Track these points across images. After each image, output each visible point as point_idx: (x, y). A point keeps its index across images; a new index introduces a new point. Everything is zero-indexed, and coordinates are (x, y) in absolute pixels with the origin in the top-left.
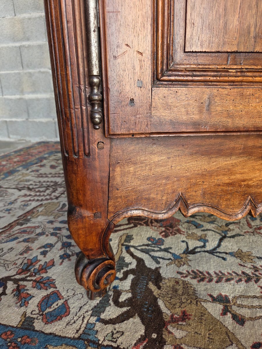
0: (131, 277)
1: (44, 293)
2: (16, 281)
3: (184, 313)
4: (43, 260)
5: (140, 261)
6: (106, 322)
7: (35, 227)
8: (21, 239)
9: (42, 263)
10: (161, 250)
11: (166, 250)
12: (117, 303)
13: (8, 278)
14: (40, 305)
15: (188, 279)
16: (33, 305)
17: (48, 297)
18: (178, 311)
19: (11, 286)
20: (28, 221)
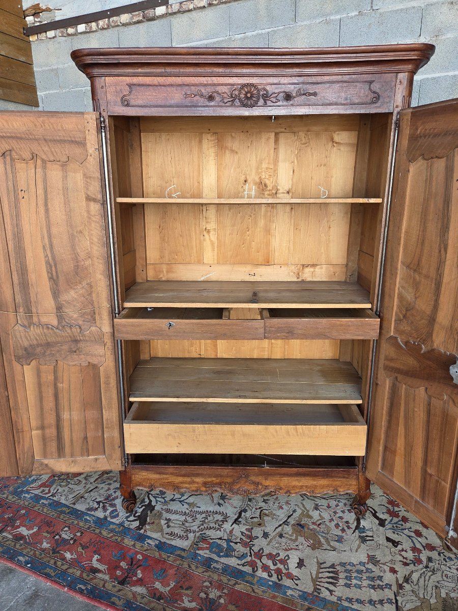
0: (144, 507)
1: (112, 509)
2: (103, 503)
3: (153, 522)
4: (114, 495)
5: (151, 501)
6: (128, 521)
7: (114, 477)
8: (107, 483)
9: (113, 497)
10: (162, 498)
11: (164, 498)
12: (134, 516)
13: (100, 502)
14: (110, 513)
15: (163, 512)
16: (108, 513)
17: (113, 510)
18: (152, 521)
19: (101, 504)
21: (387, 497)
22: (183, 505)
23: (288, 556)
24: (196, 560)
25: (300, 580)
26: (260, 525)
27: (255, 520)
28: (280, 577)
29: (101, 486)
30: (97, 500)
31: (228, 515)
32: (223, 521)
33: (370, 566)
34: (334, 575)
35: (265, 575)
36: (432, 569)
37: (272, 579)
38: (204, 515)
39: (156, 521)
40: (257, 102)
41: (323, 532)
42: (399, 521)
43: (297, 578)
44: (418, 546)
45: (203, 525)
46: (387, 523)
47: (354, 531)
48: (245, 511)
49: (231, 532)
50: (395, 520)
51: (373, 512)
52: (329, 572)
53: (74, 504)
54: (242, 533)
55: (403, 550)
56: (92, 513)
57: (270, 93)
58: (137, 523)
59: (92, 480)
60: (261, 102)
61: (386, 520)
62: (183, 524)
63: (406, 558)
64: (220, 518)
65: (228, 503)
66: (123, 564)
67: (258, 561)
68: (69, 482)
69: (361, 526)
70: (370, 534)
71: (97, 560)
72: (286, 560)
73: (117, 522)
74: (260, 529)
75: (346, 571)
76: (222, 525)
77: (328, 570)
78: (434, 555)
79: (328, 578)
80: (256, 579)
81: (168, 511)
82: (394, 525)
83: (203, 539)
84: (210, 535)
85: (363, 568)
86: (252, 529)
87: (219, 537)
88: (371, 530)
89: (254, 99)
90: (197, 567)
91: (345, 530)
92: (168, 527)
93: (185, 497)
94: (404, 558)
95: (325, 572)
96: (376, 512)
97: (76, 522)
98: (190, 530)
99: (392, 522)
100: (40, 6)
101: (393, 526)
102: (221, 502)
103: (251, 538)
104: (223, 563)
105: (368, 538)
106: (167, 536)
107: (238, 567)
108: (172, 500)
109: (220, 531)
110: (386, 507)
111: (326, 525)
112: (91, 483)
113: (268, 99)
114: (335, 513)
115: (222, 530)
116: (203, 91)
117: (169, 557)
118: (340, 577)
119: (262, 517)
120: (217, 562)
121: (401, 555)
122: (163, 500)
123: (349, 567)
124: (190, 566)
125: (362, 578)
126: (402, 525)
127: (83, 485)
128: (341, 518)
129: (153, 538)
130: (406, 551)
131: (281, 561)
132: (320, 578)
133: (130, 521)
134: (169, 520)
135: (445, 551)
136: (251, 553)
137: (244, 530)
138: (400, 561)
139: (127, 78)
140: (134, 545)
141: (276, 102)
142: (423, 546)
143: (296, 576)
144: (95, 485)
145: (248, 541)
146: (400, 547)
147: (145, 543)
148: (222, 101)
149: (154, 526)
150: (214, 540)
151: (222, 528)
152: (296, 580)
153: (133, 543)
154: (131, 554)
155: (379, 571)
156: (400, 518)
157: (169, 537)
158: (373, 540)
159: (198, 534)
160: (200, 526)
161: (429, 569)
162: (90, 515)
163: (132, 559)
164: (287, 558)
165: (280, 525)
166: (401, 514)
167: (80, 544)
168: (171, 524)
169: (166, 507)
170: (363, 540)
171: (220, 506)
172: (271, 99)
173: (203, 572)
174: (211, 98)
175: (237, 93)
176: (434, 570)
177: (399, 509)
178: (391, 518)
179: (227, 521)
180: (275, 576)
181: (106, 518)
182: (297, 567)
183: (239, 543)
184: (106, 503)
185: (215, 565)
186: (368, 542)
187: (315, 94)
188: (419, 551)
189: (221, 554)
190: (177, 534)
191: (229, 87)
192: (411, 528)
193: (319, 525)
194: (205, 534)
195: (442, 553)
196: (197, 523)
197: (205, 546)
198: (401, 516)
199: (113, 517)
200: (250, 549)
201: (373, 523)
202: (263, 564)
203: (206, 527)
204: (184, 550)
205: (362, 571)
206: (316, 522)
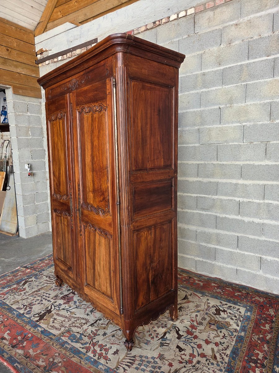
0: (46, 311)
1: (29, 310)
2: (27, 306)
4: (34, 303)
5: (51, 308)
6: (34, 317)
7: (39, 294)
11: (59, 308)
12: (38, 315)
13: (26, 305)
15: (55, 314)
16: (26, 311)
17: (29, 311)
18: (46, 318)
19: (25, 307)
20: (39, 291)
21: (192, 323)
22: (67, 312)
23: (111, 347)
24: (58, 341)
25: (110, 360)
26: (104, 328)
27: (103, 325)
28: (99, 357)
29: (30, 297)
30: (24, 304)
31: (89, 321)
32: (84, 324)
33: (158, 360)
34: (132, 361)
35: (92, 355)
36: (196, 368)
37: (94, 358)
38: (76, 319)
39: (48, 319)
41: (140, 337)
42: (192, 337)
43: (109, 359)
44: (196, 353)
45: (72, 324)
46: (183, 337)
47: (159, 340)
48: (100, 320)
49: (86, 330)
50: (189, 336)
51: (178, 330)
52: (130, 359)
53: (12, 305)
54: (92, 331)
55: (184, 354)
56: (18, 310)
58: (38, 318)
59: (27, 294)
61: (183, 335)
62: (62, 322)
63: (183, 359)
64: (84, 321)
65: (93, 314)
66: (19, 338)
67: (92, 347)
68: (15, 294)
69: (165, 337)
70: (168, 342)
71: (8, 334)
72: (109, 349)
73: (28, 317)
74: (103, 330)
75: (140, 361)
76: (83, 325)
77: (130, 358)
78: (203, 360)
79: (128, 362)
80: (85, 356)
81: (58, 315)
82: (187, 340)
83: (68, 331)
84: (73, 330)
85: (152, 361)
86: (99, 330)
87: (78, 332)
88: (170, 340)
90: (57, 345)
91: (154, 338)
92: (53, 323)
93: (71, 309)
94: (182, 359)
95: (128, 359)
96: (179, 330)
97: (8, 314)
98: (64, 326)
99: (187, 338)
100: (43, 49)
101: (185, 340)
102: (90, 313)
103: (95, 335)
104: (72, 345)
105: (165, 344)
106: (50, 327)
107: (79, 349)
108: (63, 309)
109: (80, 328)
110: (188, 328)
111: (144, 333)
112: (26, 296)
114: (153, 327)
115: (82, 328)
117: (45, 338)
118: (135, 363)
119: (108, 324)
120: (69, 344)
121: (181, 357)
122: (58, 308)
123: (144, 359)
124: (53, 344)
125: (148, 365)
126: (192, 340)
127: (21, 296)
128: (155, 331)
129: (42, 327)
130: (185, 355)
131: (106, 350)
132: (122, 362)
133: (35, 317)
134: (55, 319)
135: (211, 359)
136: (90, 343)
137: (94, 330)
138: (178, 360)
140: (30, 329)
142: (199, 355)
143: (109, 358)
144: (27, 297)
145: (93, 336)
146: (183, 352)
147: (37, 329)
149: (46, 321)
150: (74, 333)
151: (82, 327)
152: (108, 360)
153: (30, 328)
154: (26, 333)
155: (161, 363)
156: (193, 336)
157: (51, 328)
158: (168, 346)
159: (67, 329)
160: (70, 325)
161: (194, 368)
162: (16, 311)
163: (25, 336)
164: (110, 348)
165: (116, 330)
166: (195, 334)
167: (4, 324)
168: (55, 321)
169: (58, 312)
170: (162, 345)
171: (87, 316)
173: (58, 348)
176: (197, 368)
177: (196, 331)
178: (187, 335)
179: (87, 324)
180: (97, 356)
181: (24, 313)
182: (113, 354)
183: (87, 336)
184: (28, 306)
185: (67, 345)
186: (164, 346)
188: (194, 356)
189: (74, 340)
190: (56, 327)
192: (196, 343)
193: (140, 333)
194: (71, 329)
195: (209, 360)
196: (70, 322)
197: (67, 335)
198: (194, 335)
199: (27, 314)
200: (92, 340)
201: (174, 336)
202: (94, 349)
203: (73, 325)
204: (55, 335)
205: (151, 362)
206: (139, 331)
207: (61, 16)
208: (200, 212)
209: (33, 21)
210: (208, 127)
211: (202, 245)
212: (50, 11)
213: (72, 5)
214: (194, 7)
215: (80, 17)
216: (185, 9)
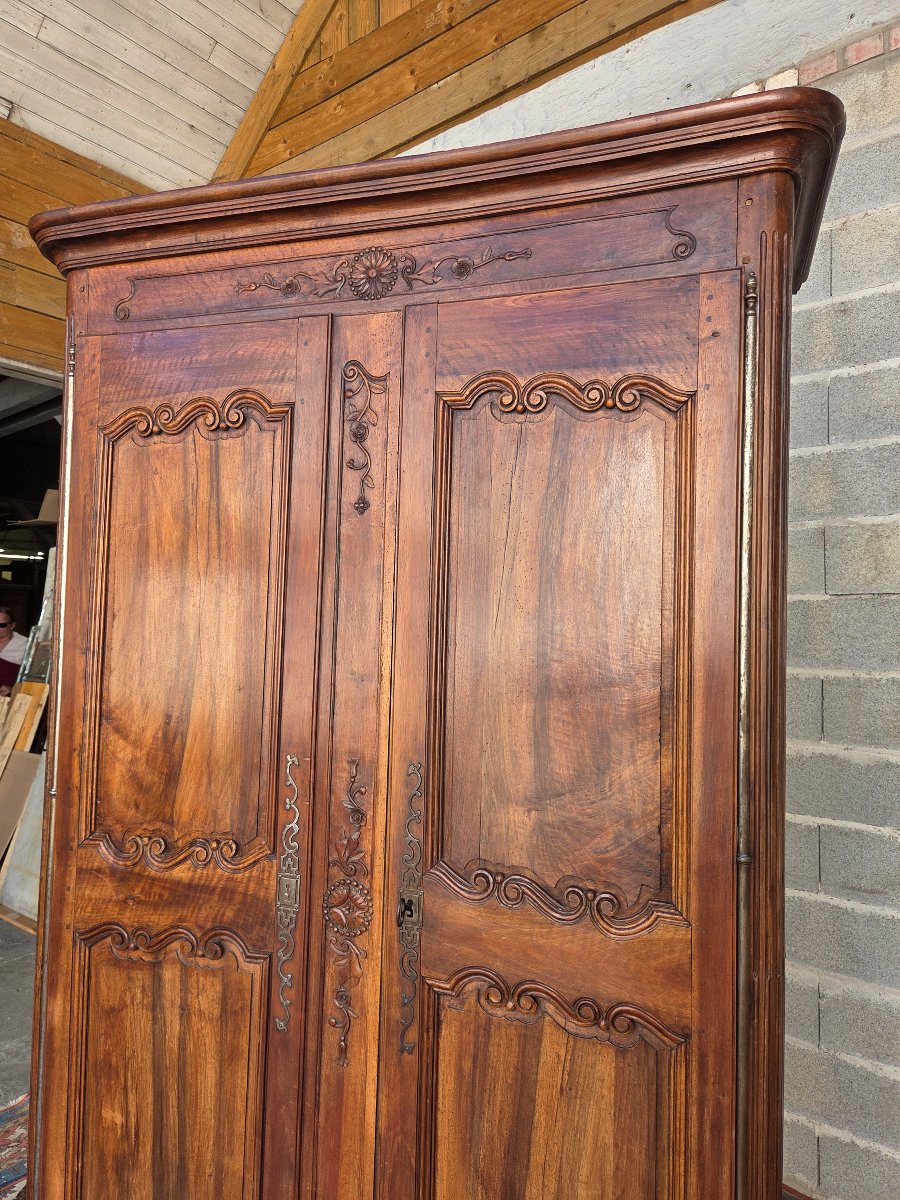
40: (388, 287)
57: (420, 262)
60: (400, 285)
89: (383, 280)
113: (416, 277)
116: (275, 275)
139: (128, 266)
141: (434, 282)
148: (314, 292)
172: (421, 277)
174: (290, 289)
175: (347, 271)
187: (526, 254)
191: (329, 260)
207: (287, 155)
208: (836, 901)
209: (190, 175)
210: (869, 520)
211: (847, 1067)
212: (251, 140)
213: (325, 116)
214: (793, 67)
215: (350, 153)
216: (756, 78)
